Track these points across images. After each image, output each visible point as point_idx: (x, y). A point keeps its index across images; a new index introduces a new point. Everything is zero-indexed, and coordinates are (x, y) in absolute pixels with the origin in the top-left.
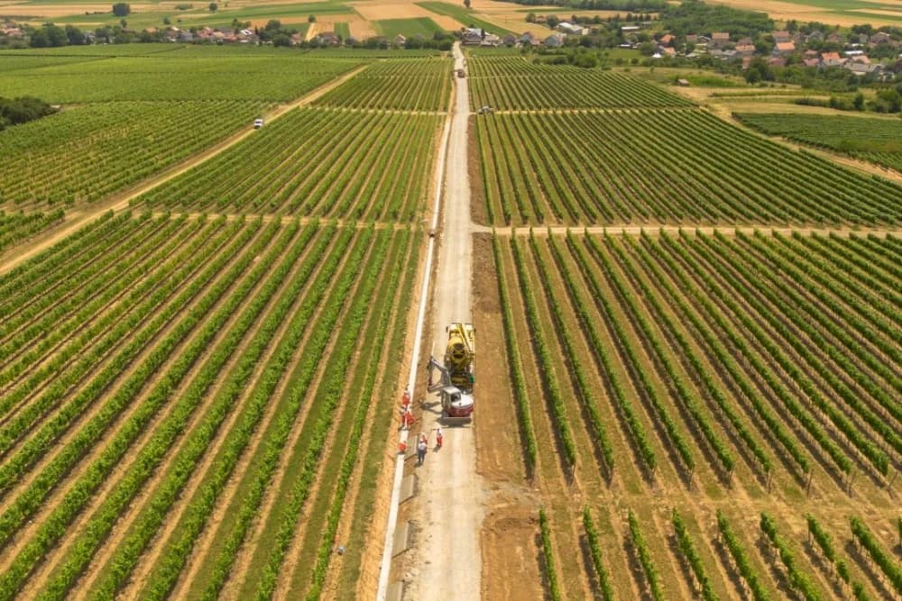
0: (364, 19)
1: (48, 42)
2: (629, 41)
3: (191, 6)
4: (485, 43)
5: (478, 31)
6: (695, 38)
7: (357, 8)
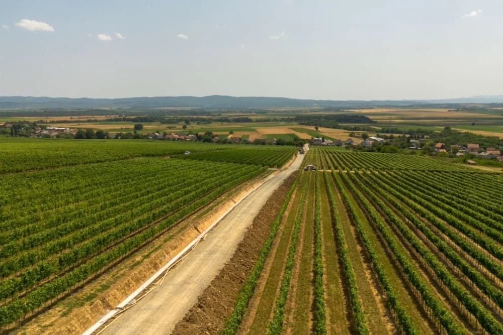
0: (259, 133)
1: (86, 137)
2: (415, 145)
3: (175, 127)
4: (324, 143)
5: (321, 139)
6: (457, 146)
7: (258, 130)
